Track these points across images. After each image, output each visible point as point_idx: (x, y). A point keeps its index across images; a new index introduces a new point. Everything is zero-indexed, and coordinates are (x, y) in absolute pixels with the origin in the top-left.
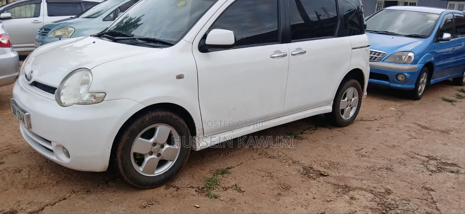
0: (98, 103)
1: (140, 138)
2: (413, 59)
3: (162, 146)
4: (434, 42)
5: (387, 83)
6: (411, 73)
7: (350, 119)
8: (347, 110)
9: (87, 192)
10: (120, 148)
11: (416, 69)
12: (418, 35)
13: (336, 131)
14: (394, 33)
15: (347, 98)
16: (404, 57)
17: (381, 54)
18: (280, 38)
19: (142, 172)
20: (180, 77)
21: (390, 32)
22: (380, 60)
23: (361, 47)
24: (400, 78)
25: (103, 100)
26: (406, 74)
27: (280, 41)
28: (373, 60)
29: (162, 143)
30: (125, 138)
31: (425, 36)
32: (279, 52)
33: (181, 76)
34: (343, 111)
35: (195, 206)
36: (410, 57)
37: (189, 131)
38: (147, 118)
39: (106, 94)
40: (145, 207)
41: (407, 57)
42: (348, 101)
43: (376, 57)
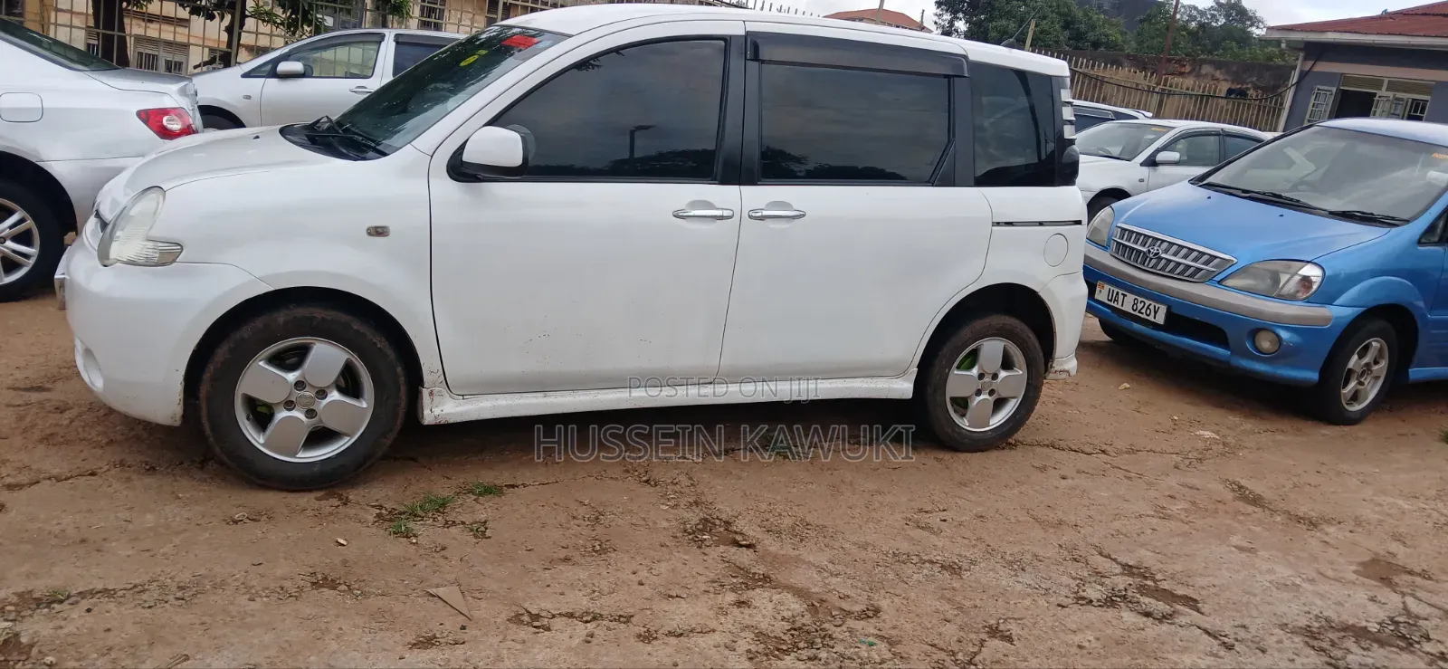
0: (163, 265)
1: (261, 363)
2: (1315, 287)
3: (322, 393)
4: (1419, 242)
5: (1221, 351)
6: (1306, 331)
7: (990, 433)
8: (975, 403)
9: (148, 470)
10: (207, 376)
11: (1327, 319)
12: (1372, 214)
13: (929, 460)
14: (1298, 201)
15: (981, 368)
16: (1284, 278)
17: (1216, 261)
18: (718, 168)
19: (263, 445)
20: (378, 232)
21: (1286, 198)
22: (1209, 278)
23: (1041, 224)
24: (1265, 343)
25: (174, 261)
26: (1284, 335)
27: (719, 177)
28: (1188, 276)
29: (322, 384)
30: (222, 353)
31: (1393, 218)
32: (709, 206)
33: (379, 230)
34: (962, 404)
35: (337, 542)
36: (1306, 281)
37: (399, 369)
38: (281, 317)
39: (182, 249)
40: (236, 522)
41: (1297, 278)
42: (981, 376)
43: (1200, 270)
